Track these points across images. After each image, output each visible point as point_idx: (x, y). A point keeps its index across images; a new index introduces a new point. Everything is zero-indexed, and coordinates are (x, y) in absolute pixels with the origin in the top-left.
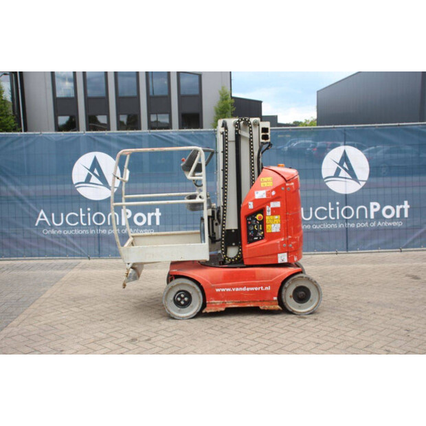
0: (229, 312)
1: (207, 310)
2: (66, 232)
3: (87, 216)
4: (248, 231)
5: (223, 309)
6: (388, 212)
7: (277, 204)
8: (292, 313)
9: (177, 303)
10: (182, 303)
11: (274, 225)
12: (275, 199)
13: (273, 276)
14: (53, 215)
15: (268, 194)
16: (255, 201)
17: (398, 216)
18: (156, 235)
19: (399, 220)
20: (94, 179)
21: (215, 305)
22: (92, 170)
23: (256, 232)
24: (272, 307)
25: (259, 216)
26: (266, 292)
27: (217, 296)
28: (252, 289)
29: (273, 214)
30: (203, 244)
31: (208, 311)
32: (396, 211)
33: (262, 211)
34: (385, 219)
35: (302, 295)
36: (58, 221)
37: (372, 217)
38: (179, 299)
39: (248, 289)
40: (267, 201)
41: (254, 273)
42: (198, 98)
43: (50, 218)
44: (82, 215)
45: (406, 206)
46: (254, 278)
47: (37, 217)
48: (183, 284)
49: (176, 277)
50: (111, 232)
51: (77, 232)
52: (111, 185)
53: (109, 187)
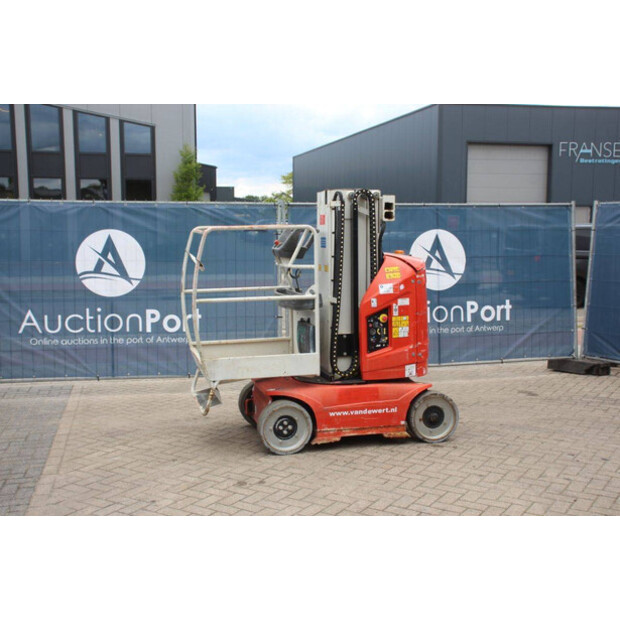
0: (347, 442)
1: (318, 441)
2: (66, 343)
3: (96, 319)
4: (369, 336)
5: (338, 439)
6: (488, 313)
7: (405, 302)
8: (421, 441)
9: (278, 434)
10: (285, 432)
11: (401, 329)
12: (403, 295)
13: (400, 394)
14: (46, 317)
15: (396, 288)
16: (380, 298)
17: (499, 319)
18: (227, 344)
19: (499, 323)
20: (107, 268)
21: (329, 434)
22: (104, 254)
23: (378, 338)
24: (399, 434)
25: (382, 317)
26: (391, 415)
27: (331, 422)
28: (375, 411)
29: (400, 314)
30: (312, 354)
31: (319, 443)
32: (496, 313)
33: (387, 310)
34: (484, 323)
35: (434, 417)
36: (53, 325)
37: (469, 320)
38: (281, 428)
39: (370, 412)
40: (394, 298)
41: (376, 390)
42: (150, 159)
43: (41, 322)
44: (88, 318)
45: (508, 306)
46: (377, 398)
47: (22, 321)
48: (287, 408)
49: (275, 398)
50: (131, 341)
51: (81, 341)
52: (131, 275)
53: (129, 279)
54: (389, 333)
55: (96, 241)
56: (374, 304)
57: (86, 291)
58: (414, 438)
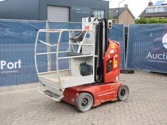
5: (100, 104)
8: (120, 101)
10: (85, 104)
11: (115, 65)
13: (116, 86)
21: (98, 102)
24: (115, 100)
25: (110, 61)
26: (114, 93)
27: (98, 98)
29: (116, 60)
30: (92, 75)
31: (95, 106)
33: (112, 59)
35: (123, 93)
40: (114, 54)
46: (110, 88)
49: (80, 92)
54: (112, 66)
56: (109, 57)
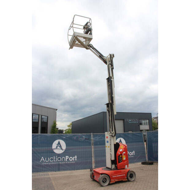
0: (116, 183)
1: (111, 183)
2: (50, 164)
3: (56, 158)
4: (118, 160)
5: (114, 182)
6: (131, 154)
9: (103, 182)
11: (124, 158)
13: (125, 171)
14: (46, 158)
15: (123, 150)
16: (120, 152)
19: (133, 156)
20: (58, 147)
21: (113, 181)
22: (58, 145)
23: (120, 160)
24: (125, 180)
25: (121, 156)
26: (124, 176)
27: (113, 178)
28: (121, 175)
29: (124, 155)
33: (121, 155)
34: (130, 156)
35: (131, 176)
36: (47, 160)
38: (104, 180)
39: (120, 176)
40: (123, 152)
41: (121, 171)
43: (45, 159)
44: (54, 158)
45: (134, 152)
46: (121, 173)
47: (41, 159)
48: (105, 176)
49: (101, 174)
50: (63, 163)
51: (53, 163)
52: (63, 149)
53: (63, 150)
54: (122, 159)
55: (56, 142)
56: (119, 154)
57: (54, 152)
58: (129, 181)
